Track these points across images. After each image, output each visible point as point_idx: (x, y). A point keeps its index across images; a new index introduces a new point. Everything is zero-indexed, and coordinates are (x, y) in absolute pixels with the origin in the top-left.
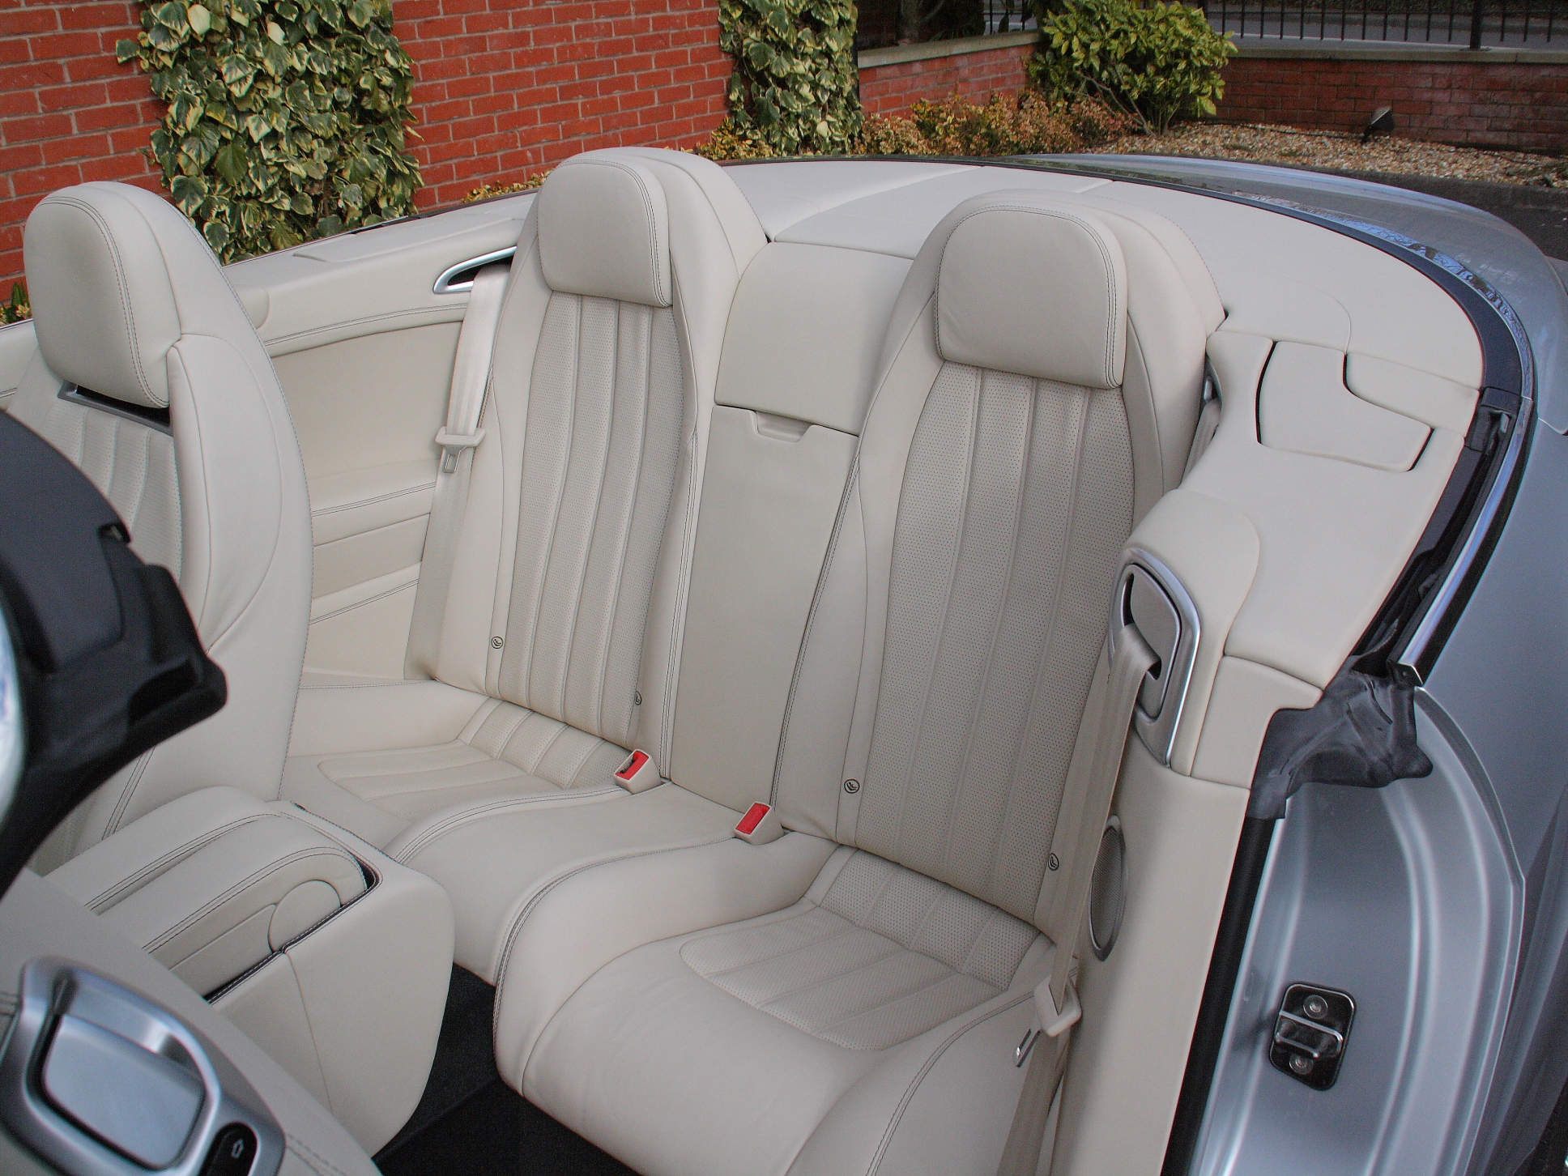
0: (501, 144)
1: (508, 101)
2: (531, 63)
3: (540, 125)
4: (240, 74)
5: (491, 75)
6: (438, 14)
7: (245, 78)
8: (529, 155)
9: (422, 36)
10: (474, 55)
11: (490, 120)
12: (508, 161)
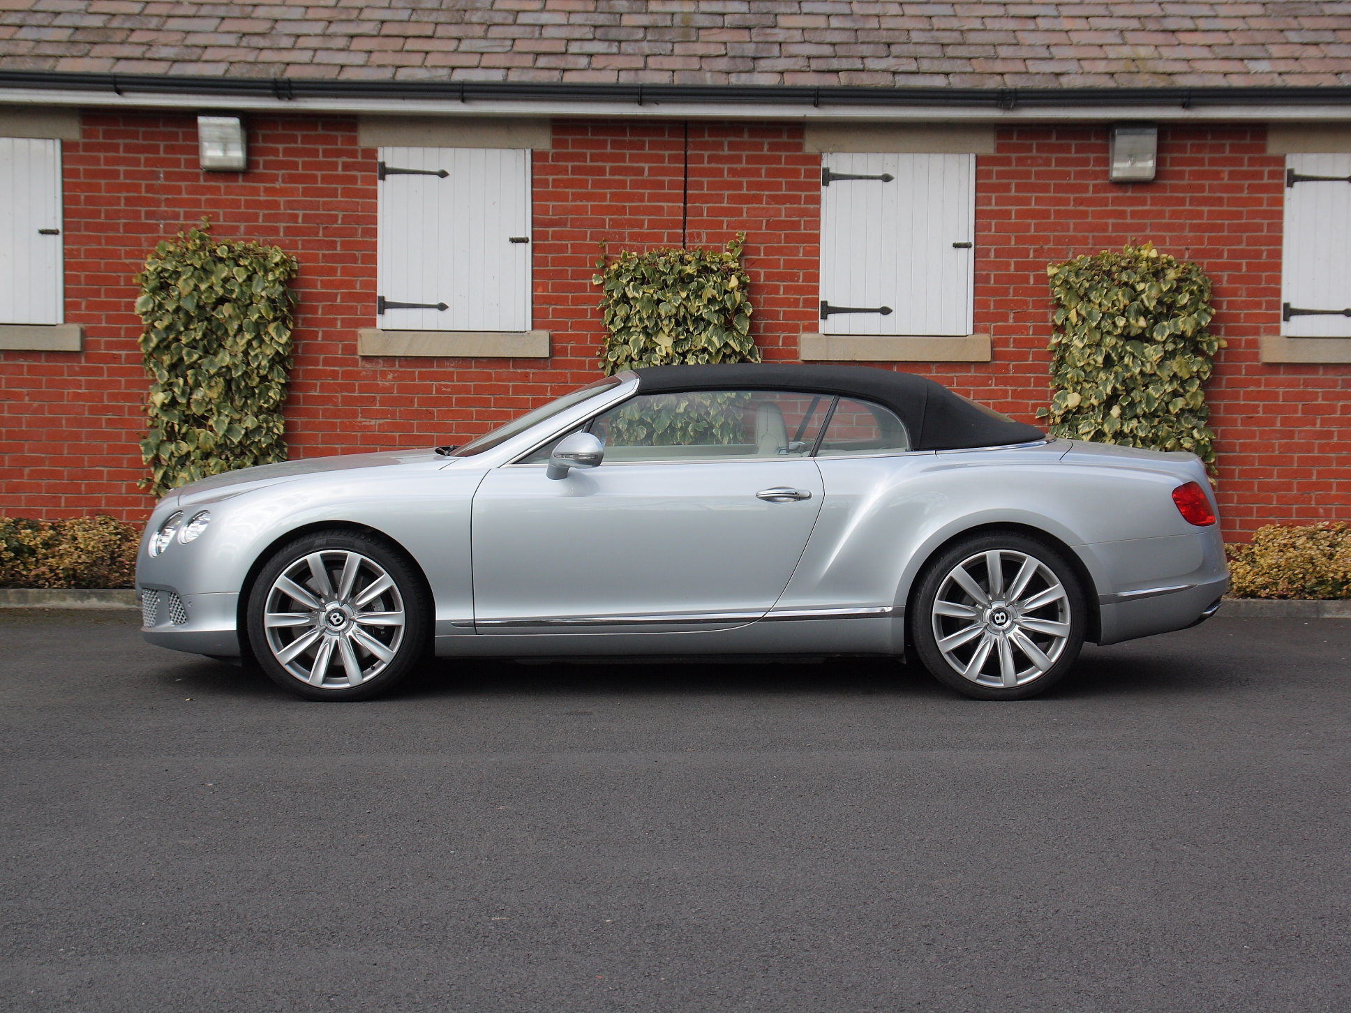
0: (1296, 500)
1: (1310, 474)
2: (1332, 451)
3: (1334, 492)
4: (1087, 429)
5: (1296, 455)
6: (1258, 413)
7: (1089, 432)
8: (1321, 511)
9: (1242, 424)
10: (1283, 441)
11: (1290, 484)
12: (1300, 512)
